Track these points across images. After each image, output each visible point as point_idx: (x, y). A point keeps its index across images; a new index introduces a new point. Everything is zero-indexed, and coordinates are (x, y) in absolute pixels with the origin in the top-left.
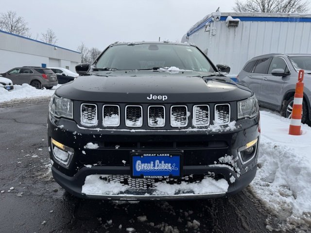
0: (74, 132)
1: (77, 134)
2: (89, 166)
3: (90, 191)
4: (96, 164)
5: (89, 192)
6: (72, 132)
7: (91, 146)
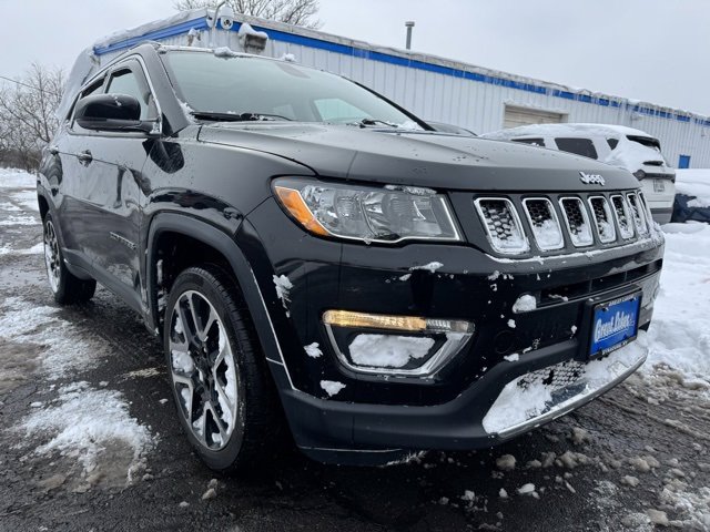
0: (492, 274)
1: (501, 276)
2: (514, 357)
3: (504, 422)
4: (529, 349)
5: (502, 426)
6: (486, 276)
7: (527, 303)
